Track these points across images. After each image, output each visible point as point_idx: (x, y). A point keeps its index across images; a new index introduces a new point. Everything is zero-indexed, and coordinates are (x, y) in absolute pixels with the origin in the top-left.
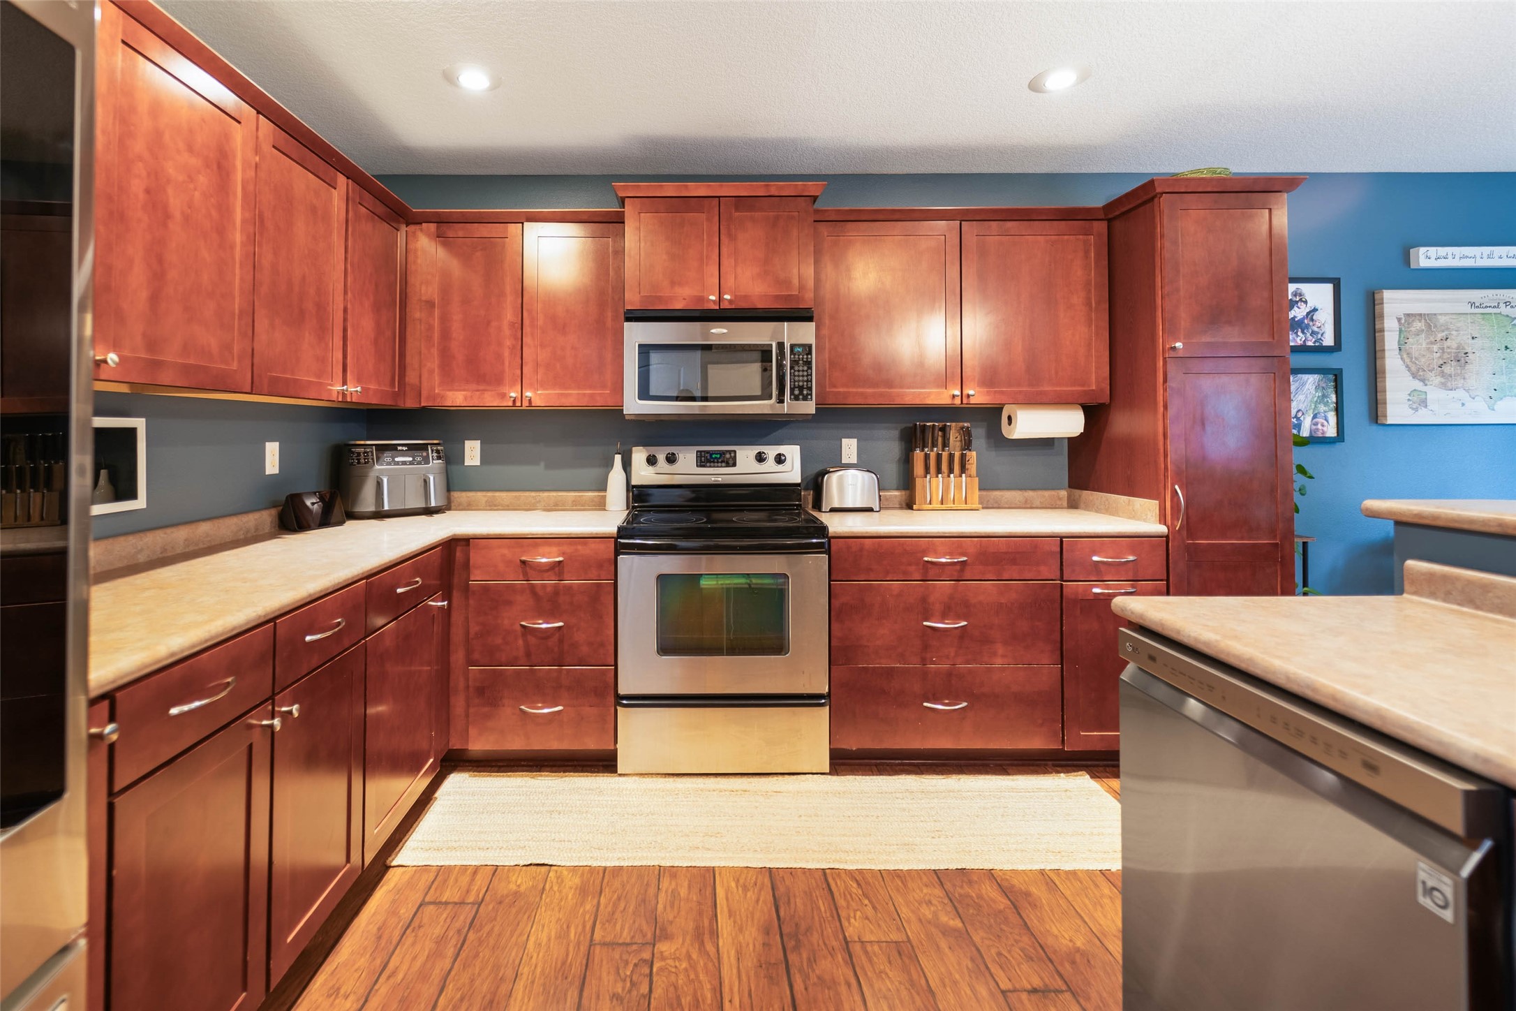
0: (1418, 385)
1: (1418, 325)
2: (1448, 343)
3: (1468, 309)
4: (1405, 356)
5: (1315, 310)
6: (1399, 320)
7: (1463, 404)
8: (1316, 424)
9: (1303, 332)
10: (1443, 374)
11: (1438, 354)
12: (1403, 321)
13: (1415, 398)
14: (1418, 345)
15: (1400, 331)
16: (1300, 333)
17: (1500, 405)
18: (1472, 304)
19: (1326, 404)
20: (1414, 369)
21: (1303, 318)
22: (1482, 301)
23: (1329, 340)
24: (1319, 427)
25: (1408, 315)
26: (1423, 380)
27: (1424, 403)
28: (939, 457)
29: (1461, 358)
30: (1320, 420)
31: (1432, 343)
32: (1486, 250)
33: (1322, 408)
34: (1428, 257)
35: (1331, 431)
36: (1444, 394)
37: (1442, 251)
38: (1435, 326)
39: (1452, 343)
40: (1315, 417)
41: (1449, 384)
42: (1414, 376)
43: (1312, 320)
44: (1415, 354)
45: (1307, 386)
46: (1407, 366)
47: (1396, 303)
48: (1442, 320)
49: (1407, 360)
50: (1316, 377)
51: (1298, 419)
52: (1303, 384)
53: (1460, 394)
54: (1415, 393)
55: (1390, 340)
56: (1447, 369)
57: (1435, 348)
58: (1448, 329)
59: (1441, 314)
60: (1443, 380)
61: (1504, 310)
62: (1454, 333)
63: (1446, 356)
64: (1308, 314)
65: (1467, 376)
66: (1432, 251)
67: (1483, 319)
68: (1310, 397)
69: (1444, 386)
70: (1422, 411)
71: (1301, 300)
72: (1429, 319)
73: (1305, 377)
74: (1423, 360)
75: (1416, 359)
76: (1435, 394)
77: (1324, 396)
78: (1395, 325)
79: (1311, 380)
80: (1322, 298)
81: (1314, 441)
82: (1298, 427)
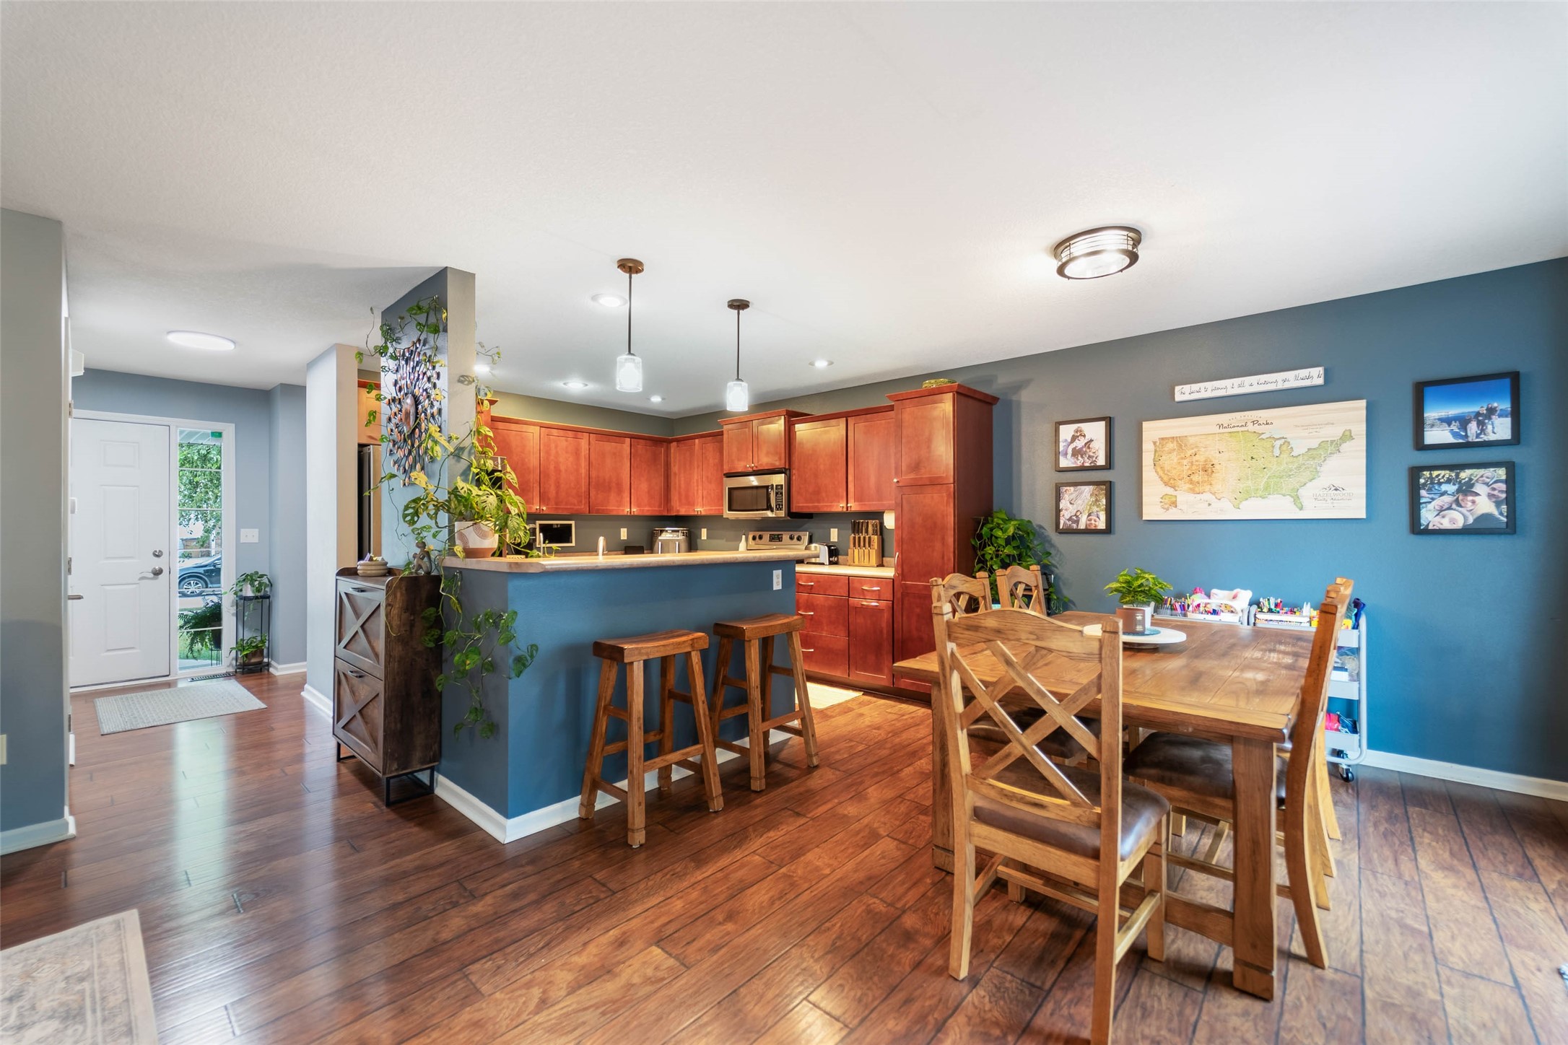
0: (1169, 491)
1: (1171, 445)
2: (1195, 458)
3: (1217, 430)
4: (1159, 470)
5: (1091, 441)
6: (1155, 443)
7: (1209, 505)
8: (1090, 520)
9: (1082, 457)
10: (1191, 482)
11: (1188, 467)
12: (1158, 444)
13: (1166, 501)
14: (1170, 461)
15: (1156, 451)
16: (1079, 458)
17: (1243, 505)
18: (1220, 426)
19: (1098, 506)
20: (1166, 478)
21: (1083, 447)
22: (1229, 422)
23: (1101, 461)
24: (1093, 522)
25: (1163, 439)
26: (1174, 487)
27: (1174, 504)
28: (864, 538)
29: (1208, 469)
30: (1093, 517)
31: (1182, 458)
32: (1238, 381)
33: (1095, 509)
34: (1184, 393)
35: (1102, 525)
36: (1191, 497)
37: (1195, 387)
38: (1186, 445)
39: (1201, 458)
40: (1089, 515)
41: (1197, 489)
42: (1166, 484)
43: (1089, 448)
44: (1167, 467)
45: (1084, 494)
46: (1160, 477)
47: (1153, 431)
48: (1191, 440)
49: (1161, 473)
50: (1091, 487)
51: (1077, 517)
52: (1081, 493)
53: (1207, 496)
54: (1167, 497)
55: (1148, 459)
56: (1195, 478)
57: (1185, 462)
58: (1197, 447)
59: (1191, 436)
60: (1191, 486)
61: (1250, 427)
62: (1203, 449)
63: (1194, 467)
64: (1086, 444)
65: (1213, 482)
66: (1187, 388)
67: (1231, 437)
68: (1086, 501)
69: (1193, 491)
70: (1173, 510)
71: (1081, 435)
72: (1180, 441)
73: (1083, 487)
74: (1174, 472)
75: (1168, 471)
76: (1184, 497)
77: (1097, 500)
78: (1152, 447)
79: (1087, 490)
80: (1096, 432)
81: (1089, 531)
82: (1077, 522)
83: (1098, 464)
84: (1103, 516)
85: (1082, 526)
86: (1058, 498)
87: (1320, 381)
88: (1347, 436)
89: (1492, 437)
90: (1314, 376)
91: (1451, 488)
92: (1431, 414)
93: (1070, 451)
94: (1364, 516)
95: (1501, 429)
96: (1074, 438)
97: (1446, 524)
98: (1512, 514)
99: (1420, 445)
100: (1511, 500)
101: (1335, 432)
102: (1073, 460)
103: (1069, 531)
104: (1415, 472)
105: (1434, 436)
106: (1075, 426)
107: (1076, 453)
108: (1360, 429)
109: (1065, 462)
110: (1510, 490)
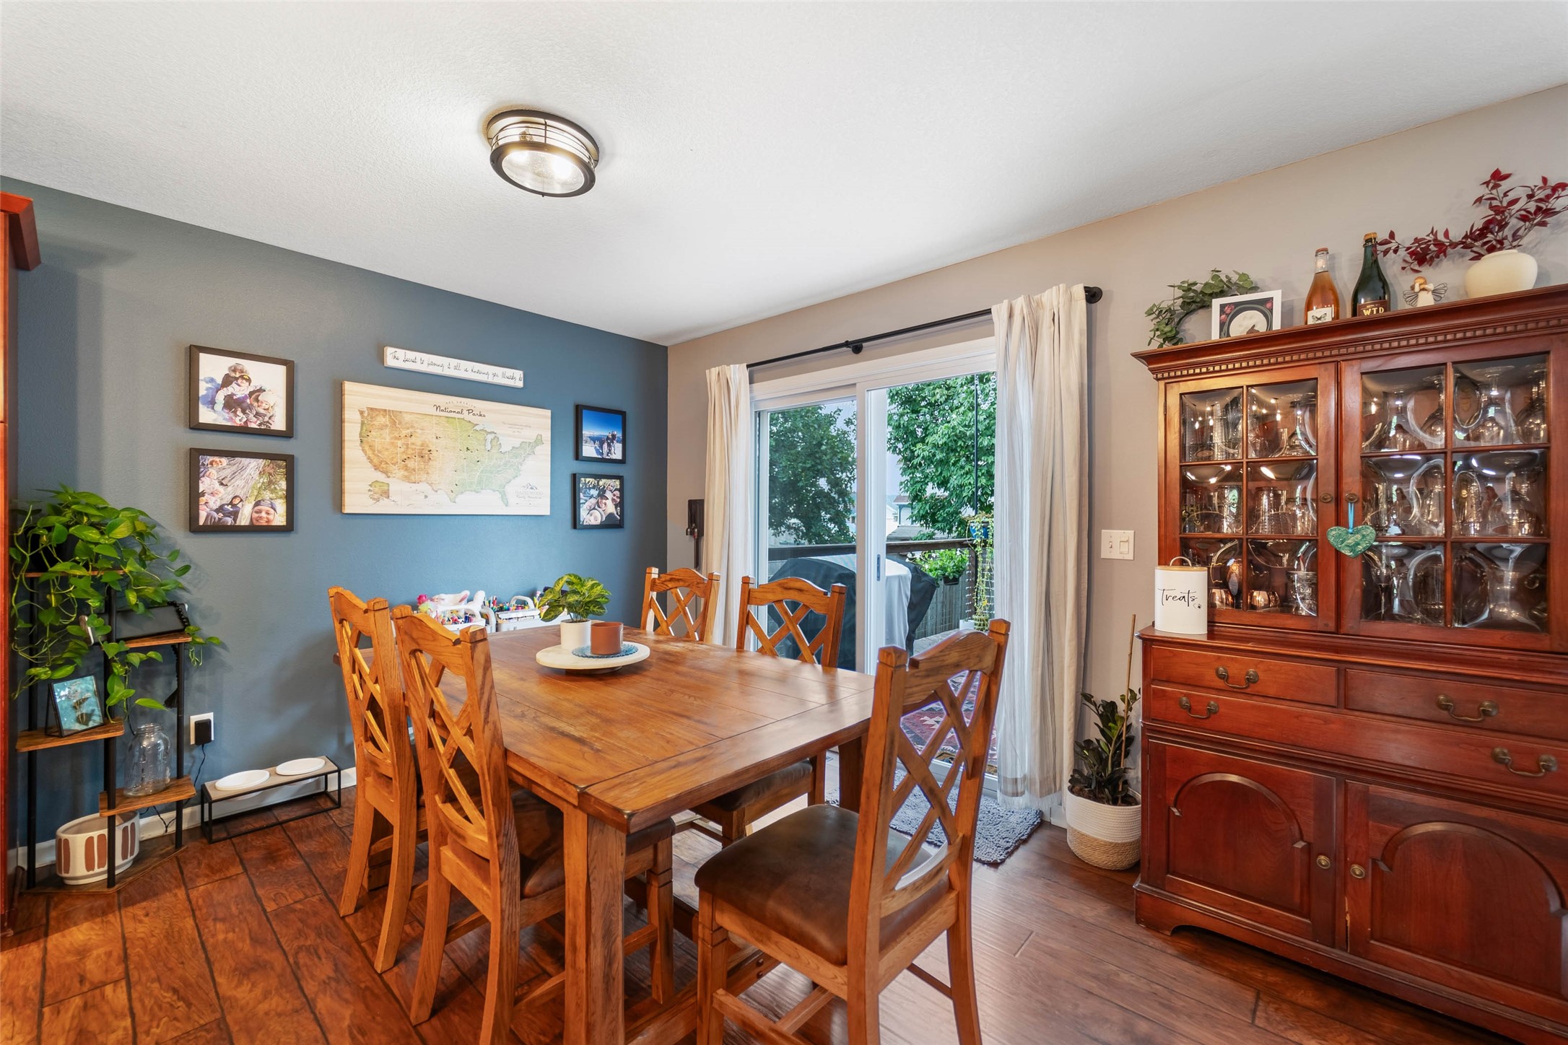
0: (380, 477)
1: (381, 420)
2: (411, 440)
3: (433, 411)
4: (367, 448)
5: (261, 390)
6: (362, 413)
7: (426, 497)
8: (260, 512)
9: (244, 412)
10: (406, 468)
11: (402, 450)
12: (366, 414)
13: (376, 489)
14: (381, 439)
15: (363, 423)
16: (239, 413)
17: (460, 498)
18: (438, 408)
19: (273, 491)
20: (376, 461)
21: (245, 397)
22: (447, 406)
23: (279, 424)
24: (263, 514)
25: (372, 409)
26: (386, 473)
27: (386, 494)
29: (425, 455)
30: (264, 508)
31: (396, 438)
32: (454, 362)
33: (267, 495)
34: (396, 358)
35: (279, 519)
36: (406, 486)
37: (411, 354)
38: (400, 423)
39: (417, 440)
40: (257, 504)
41: (412, 477)
42: (376, 468)
43: (257, 400)
44: (377, 446)
45: (248, 471)
46: (369, 458)
47: (358, 396)
48: (407, 418)
49: (369, 452)
50: (261, 462)
51: (234, 506)
52: (243, 469)
53: (423, 487)
54: (377, 485)
55: (351, 431)
56: (411, 464)
57: (399, 443)
58: (413, 427)
59: (406, 413)
60: (406, 474)
61: (466, 415)
62: (418, 431)
63: (410, 451)
64: (251, 394)
65: (430, 472)
66: (401, 353)
67: (448, 422)
68: (251, 483)
69: (407, 479)
70: (384, 501)
71: (242, 377)
72: (394, 417)
73: (245, 461)
74: (386, 453)
75: (379, 451)
76: (397, 486)
77: (270, 482)
78: (358, 417)
79: (253, 465)
80: (270, 379)
81: (254, 529)
82: (235, 514)
83: (273, 427)
84: (281, 506)
85: (244, 520)
86: (194, 474)
87: (520, 384)
88: (539, 441)
89: (613, 457)
90: (513, 377)
91: (594, 492)
92: (587, 432)
93: (220, 398)
94: (547, 512)
95: (617, 453)
96: (228, 381)
97: (593, 522)
98: (622, 515)
99: (578, 455)
100: (620, 505)
101: (530, 435)
102: (226, 414)
103: (216, 529)
104: (575, 478)
105: (589, 450)
106: (232, 361)
107: (232, 404)
108: (547, 435)
109: (206, 416)
110: (622, 497)
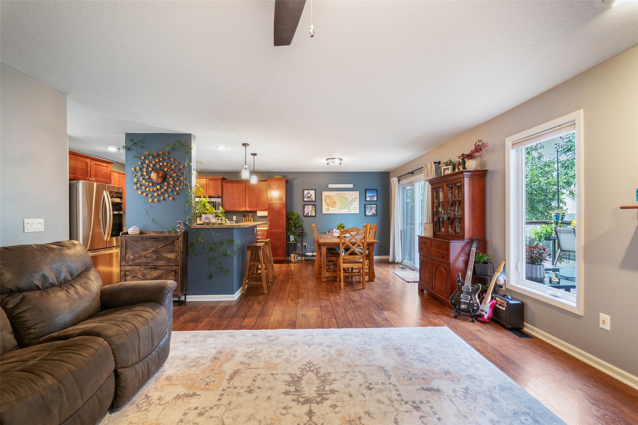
0: (328, 207)
1: (328, 197)
4: (326, 202)
6: (325, 196)
9: (310, 198)
13: (327, 209)
14: (328, 200)
15: (325, 198)
17: (341, 210)
18: (337, 194)
20: (327, 204)
23: (314, 200)
24: (312, 214)
26: (329, 206)
27: (329, 210)
28: (249, 219)
29: (335, 203)
32: (340, 185)
33: (312, 211)
34: (330, 186)
35: (314, 215)
36: (332, 209)
37: (332, 185)
39: (333, 200)
42: (327, 206)
43: (311, 196)
47: (325, 194)
48: (332, 196)
52: (309, 207)
53: (335, 209)
55: (323, 200)
56: (333, 205)
57: (330, 201)
58: (333, 198)
61: (342, 195)
63: (332, 202)
65: (336, 206)
67: (339, 196)
68: (311, 209)
69: (332, 207)
70: (328, 211)
72: (330, 196)
74: (329, 203)
76: (330, 209)
77: (313, 209)
79: (311, 206)
80: (312, 192)
81: (311, 216)
82: (308, 214)
84: (314, 212)
85: (310, 215)
86: (304, 208)
87: (352, 187)
88: (356, 198)
89: (374, 200)
90: (351, 186)
91: (370, 208)
92: (367, 195)
93: (307, 197)
94: (359, 213)
95: (375, 199)
96: (308, 194)
97: (369, 215)
98: (377, 213)
99: (366, 200)
100: (376, 211)
101: (355, 197)
102: (307, 199)
103: (306, 216)
104: (365, 205)
105: (368, 199)
106: (308, 191)
107: (308, 197)
108: (358, 197)
109: (305, 200)
110: (376, 209)
